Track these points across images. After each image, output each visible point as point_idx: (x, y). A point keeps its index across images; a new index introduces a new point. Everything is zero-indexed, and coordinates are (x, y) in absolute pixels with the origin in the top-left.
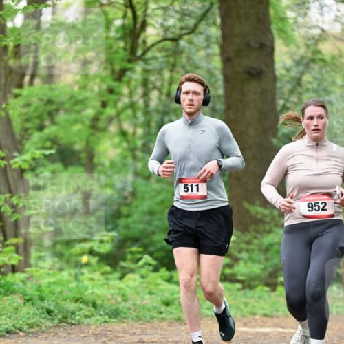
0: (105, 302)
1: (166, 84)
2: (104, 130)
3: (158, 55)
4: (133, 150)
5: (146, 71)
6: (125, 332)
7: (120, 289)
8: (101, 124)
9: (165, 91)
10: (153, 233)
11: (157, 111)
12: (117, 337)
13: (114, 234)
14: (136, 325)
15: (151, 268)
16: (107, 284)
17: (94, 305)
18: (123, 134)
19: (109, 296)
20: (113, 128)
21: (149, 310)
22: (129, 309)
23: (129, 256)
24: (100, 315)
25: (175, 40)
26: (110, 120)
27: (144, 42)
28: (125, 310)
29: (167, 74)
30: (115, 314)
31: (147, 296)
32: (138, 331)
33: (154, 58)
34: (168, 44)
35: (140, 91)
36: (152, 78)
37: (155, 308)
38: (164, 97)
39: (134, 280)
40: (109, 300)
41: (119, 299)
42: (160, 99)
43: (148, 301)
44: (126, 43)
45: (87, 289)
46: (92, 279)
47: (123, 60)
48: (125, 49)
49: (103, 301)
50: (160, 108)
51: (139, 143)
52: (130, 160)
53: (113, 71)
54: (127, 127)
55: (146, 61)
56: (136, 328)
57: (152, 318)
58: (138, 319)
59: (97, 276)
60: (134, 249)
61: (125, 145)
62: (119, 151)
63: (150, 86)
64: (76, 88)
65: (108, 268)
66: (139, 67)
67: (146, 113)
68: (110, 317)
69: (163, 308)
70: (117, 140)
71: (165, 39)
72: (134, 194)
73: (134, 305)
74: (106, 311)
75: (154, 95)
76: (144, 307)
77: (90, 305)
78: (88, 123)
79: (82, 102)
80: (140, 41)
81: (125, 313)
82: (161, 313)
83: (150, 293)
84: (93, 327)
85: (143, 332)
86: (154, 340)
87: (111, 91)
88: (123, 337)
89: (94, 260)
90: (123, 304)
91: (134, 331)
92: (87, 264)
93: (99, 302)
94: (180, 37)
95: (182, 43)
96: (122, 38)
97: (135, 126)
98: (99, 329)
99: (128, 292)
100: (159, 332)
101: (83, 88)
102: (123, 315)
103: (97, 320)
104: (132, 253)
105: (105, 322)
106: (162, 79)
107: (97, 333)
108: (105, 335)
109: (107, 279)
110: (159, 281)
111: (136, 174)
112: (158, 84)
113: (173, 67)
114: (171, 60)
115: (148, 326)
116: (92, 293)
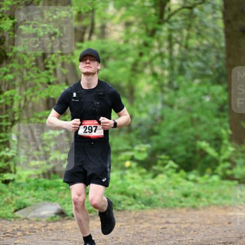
0: (142, 194)
1: (184, 39)
2: (141, 72)
3: (179, 18)
4: (161, 86)
5: (170, 30)
6: (156, 215)
7: (153, 185)
8: (139, 68)
9: (184, 44)
10: (176, 145)
11: (178, 59)
12: (151, 219)
13: (148, 146)
14: (164, 211)
15: (174, 170)
16: (143, 182)
17: (134, 197)
18: (155, 75)
19: (145, 190)
20: (147, 71)
21: (173, 200)
22: (159, 199)
23: (160, 162)
24: (139, 204)
25: (191, 8)
26: (145, 65)
27: (169, 9)
28: (156, 200)
29: (185, 32)
30: (149, 203)
31: (172, 191)
32: (165, 215)
33: (176, 21)
34: (186, 11)
35: (166, 44)
36: (175, 35)
37: (177, 199)
38: (183, 49)
39: (163, 179)
40: (145, 193)
41: (152, 192)
42: (180, 50)
43: (173, 193)
44: (157, 10)
45: (129, 185)
46: (133, 178)
47: (154, 22)
48: (156, 14)
49: (140, 194)
50: (180, 56)
51: (166, 81)
52: (159, 94)
53: (147, 30)
54: (158, 70)
55: (170, 23)
56: (164, 213)
57: (175, 206)
58: (165, 206)
59: (136, 176)
60: (163, 156)
61: (156, 83)
62: (151, 87)
63: (173, 41)
64: (121, 43)
65: (144, 170)
66: (165, 27)
67: (171, 60)
68: (145, 205)
69: (183, 199)
70: (150, 79)
71: (184, 7)
72: (162, 118)
73: (163, 196)
74: (143, 201)
75: (176, 47)
76: (169, 198)
77: (132, 196)
78: (129, 66)
79: (126, 52)
80: (166, 9)
81: (156, 203)
82: (181, 202)
83: (174, 188)
84: (133, 212)
85: (168, 216)
86: (176, 221)
87: (146, 44)
88: (155, 219)
89: (134, 165)
90: (155, 196)
91: (162, 215)
92: (130, 168)
93: (138, 194)
94: (195, 5)
95: (196, 10)
96: (154, 6)
97: (163, 69)
98: (138, 214)
99: (158, 187)
100: (180, 215)
101: (126, 42)
102: (154, 204)
103: (136, 208)
104: (161, 159)
105: (142, 209)
106: (182, 36)
107: (136, 216)
108: (142, 218)
109: (144, 178)
110: (180, 179)
111: (164, 103)
112: (179, 39)
113: (189, 27)
114: (188, 22)
115: (172, 211)
116: (133, 188)
